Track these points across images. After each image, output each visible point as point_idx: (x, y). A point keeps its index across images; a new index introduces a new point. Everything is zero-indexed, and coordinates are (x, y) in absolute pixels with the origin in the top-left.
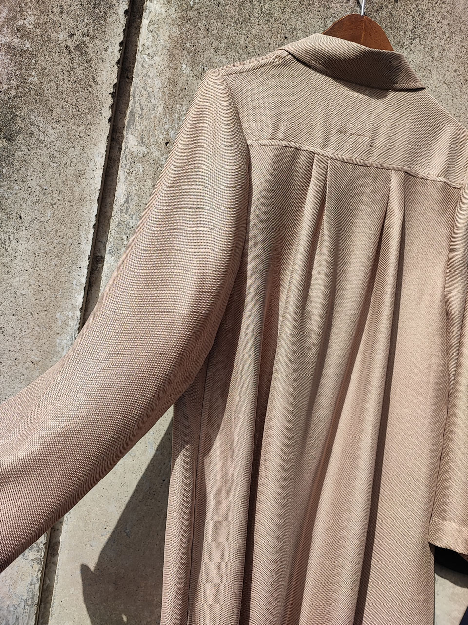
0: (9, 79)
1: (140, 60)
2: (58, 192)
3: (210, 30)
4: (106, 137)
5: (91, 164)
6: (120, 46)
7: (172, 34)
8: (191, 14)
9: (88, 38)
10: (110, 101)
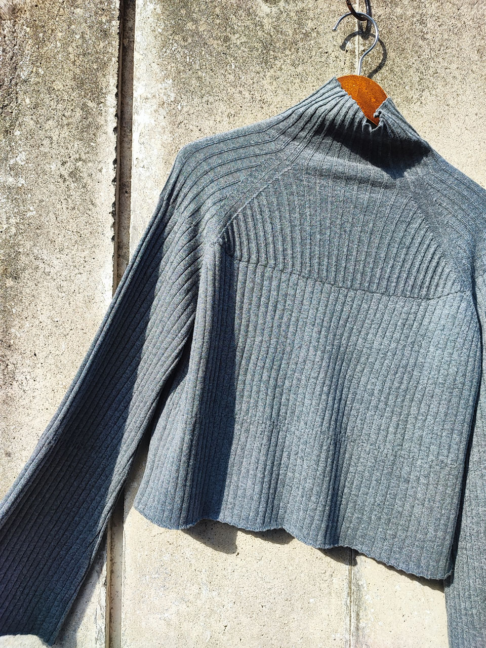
0: (8, 218)
1: (136, 174)
2: (70, 322)
3: (202, 130)
4: (112, 256)
5: (100, 287)
6: (114, 164)
7: (165, 142)
8: (180, 118)
9: (81, 162)
10: (111, 220)
